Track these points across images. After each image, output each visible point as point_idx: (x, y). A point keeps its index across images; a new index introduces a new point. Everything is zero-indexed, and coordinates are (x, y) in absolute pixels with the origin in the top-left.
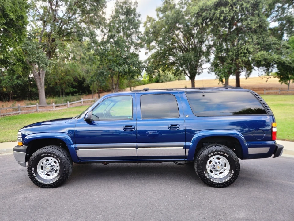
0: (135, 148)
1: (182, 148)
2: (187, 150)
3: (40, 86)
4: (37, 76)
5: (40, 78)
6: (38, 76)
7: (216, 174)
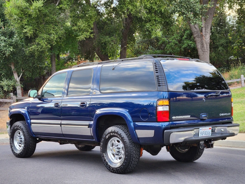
0: (60, 126)
1: (87, 127)
2: (91, 129)
3: (201, 48)
4: (197, 32)
5: (202, 35)
6: (199, 32)
7: (117, 159)
